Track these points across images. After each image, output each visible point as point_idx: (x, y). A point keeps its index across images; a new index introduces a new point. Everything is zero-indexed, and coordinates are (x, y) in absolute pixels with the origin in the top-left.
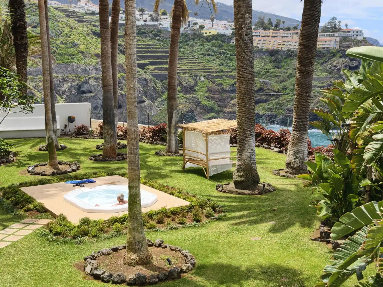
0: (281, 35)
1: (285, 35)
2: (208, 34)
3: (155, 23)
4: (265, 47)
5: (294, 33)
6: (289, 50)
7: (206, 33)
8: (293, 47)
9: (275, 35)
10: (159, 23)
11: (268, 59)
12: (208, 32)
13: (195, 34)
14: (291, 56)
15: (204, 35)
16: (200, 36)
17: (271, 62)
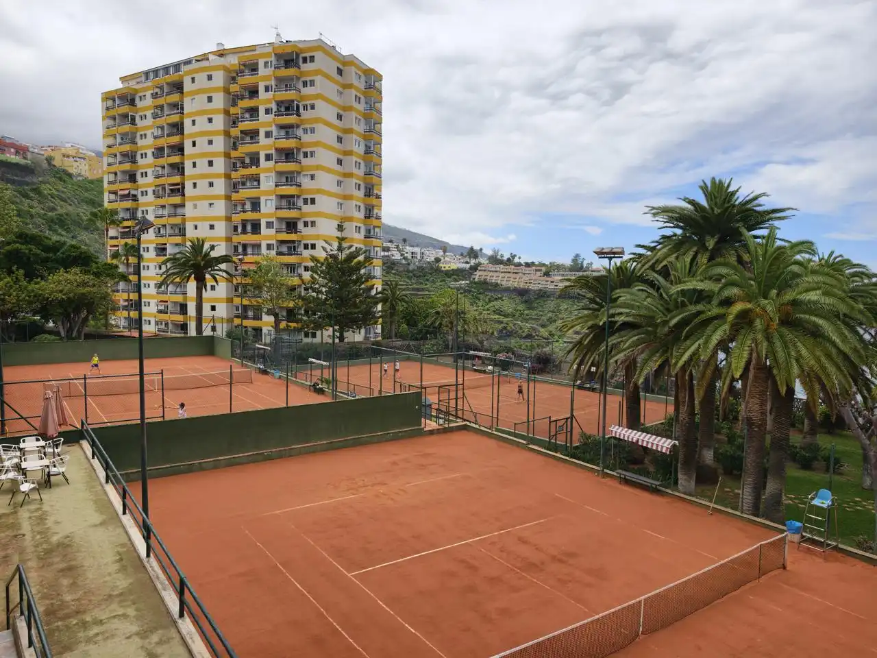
0: (524, 271)
1: (528, 272)
2: (447, 268)
3: (386, 254)
4: (510, 284)
5: (537, 270)
6: (541, 290)
7: (445, 267)
8: (544, 286)
9: (516, 271)
10: (390, 253)
11: (518, 299)
12: (447, 266)
13: (432, 268)
14: (544, 297)
15: (443, 269)
16: (438, 270)
17: (522, 303)
